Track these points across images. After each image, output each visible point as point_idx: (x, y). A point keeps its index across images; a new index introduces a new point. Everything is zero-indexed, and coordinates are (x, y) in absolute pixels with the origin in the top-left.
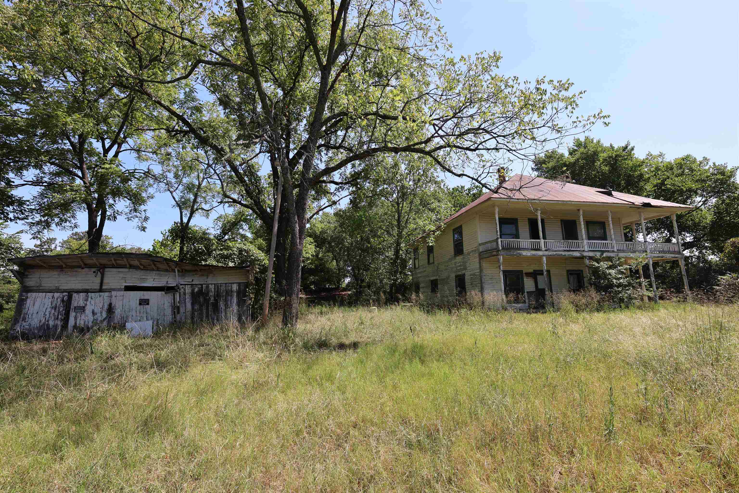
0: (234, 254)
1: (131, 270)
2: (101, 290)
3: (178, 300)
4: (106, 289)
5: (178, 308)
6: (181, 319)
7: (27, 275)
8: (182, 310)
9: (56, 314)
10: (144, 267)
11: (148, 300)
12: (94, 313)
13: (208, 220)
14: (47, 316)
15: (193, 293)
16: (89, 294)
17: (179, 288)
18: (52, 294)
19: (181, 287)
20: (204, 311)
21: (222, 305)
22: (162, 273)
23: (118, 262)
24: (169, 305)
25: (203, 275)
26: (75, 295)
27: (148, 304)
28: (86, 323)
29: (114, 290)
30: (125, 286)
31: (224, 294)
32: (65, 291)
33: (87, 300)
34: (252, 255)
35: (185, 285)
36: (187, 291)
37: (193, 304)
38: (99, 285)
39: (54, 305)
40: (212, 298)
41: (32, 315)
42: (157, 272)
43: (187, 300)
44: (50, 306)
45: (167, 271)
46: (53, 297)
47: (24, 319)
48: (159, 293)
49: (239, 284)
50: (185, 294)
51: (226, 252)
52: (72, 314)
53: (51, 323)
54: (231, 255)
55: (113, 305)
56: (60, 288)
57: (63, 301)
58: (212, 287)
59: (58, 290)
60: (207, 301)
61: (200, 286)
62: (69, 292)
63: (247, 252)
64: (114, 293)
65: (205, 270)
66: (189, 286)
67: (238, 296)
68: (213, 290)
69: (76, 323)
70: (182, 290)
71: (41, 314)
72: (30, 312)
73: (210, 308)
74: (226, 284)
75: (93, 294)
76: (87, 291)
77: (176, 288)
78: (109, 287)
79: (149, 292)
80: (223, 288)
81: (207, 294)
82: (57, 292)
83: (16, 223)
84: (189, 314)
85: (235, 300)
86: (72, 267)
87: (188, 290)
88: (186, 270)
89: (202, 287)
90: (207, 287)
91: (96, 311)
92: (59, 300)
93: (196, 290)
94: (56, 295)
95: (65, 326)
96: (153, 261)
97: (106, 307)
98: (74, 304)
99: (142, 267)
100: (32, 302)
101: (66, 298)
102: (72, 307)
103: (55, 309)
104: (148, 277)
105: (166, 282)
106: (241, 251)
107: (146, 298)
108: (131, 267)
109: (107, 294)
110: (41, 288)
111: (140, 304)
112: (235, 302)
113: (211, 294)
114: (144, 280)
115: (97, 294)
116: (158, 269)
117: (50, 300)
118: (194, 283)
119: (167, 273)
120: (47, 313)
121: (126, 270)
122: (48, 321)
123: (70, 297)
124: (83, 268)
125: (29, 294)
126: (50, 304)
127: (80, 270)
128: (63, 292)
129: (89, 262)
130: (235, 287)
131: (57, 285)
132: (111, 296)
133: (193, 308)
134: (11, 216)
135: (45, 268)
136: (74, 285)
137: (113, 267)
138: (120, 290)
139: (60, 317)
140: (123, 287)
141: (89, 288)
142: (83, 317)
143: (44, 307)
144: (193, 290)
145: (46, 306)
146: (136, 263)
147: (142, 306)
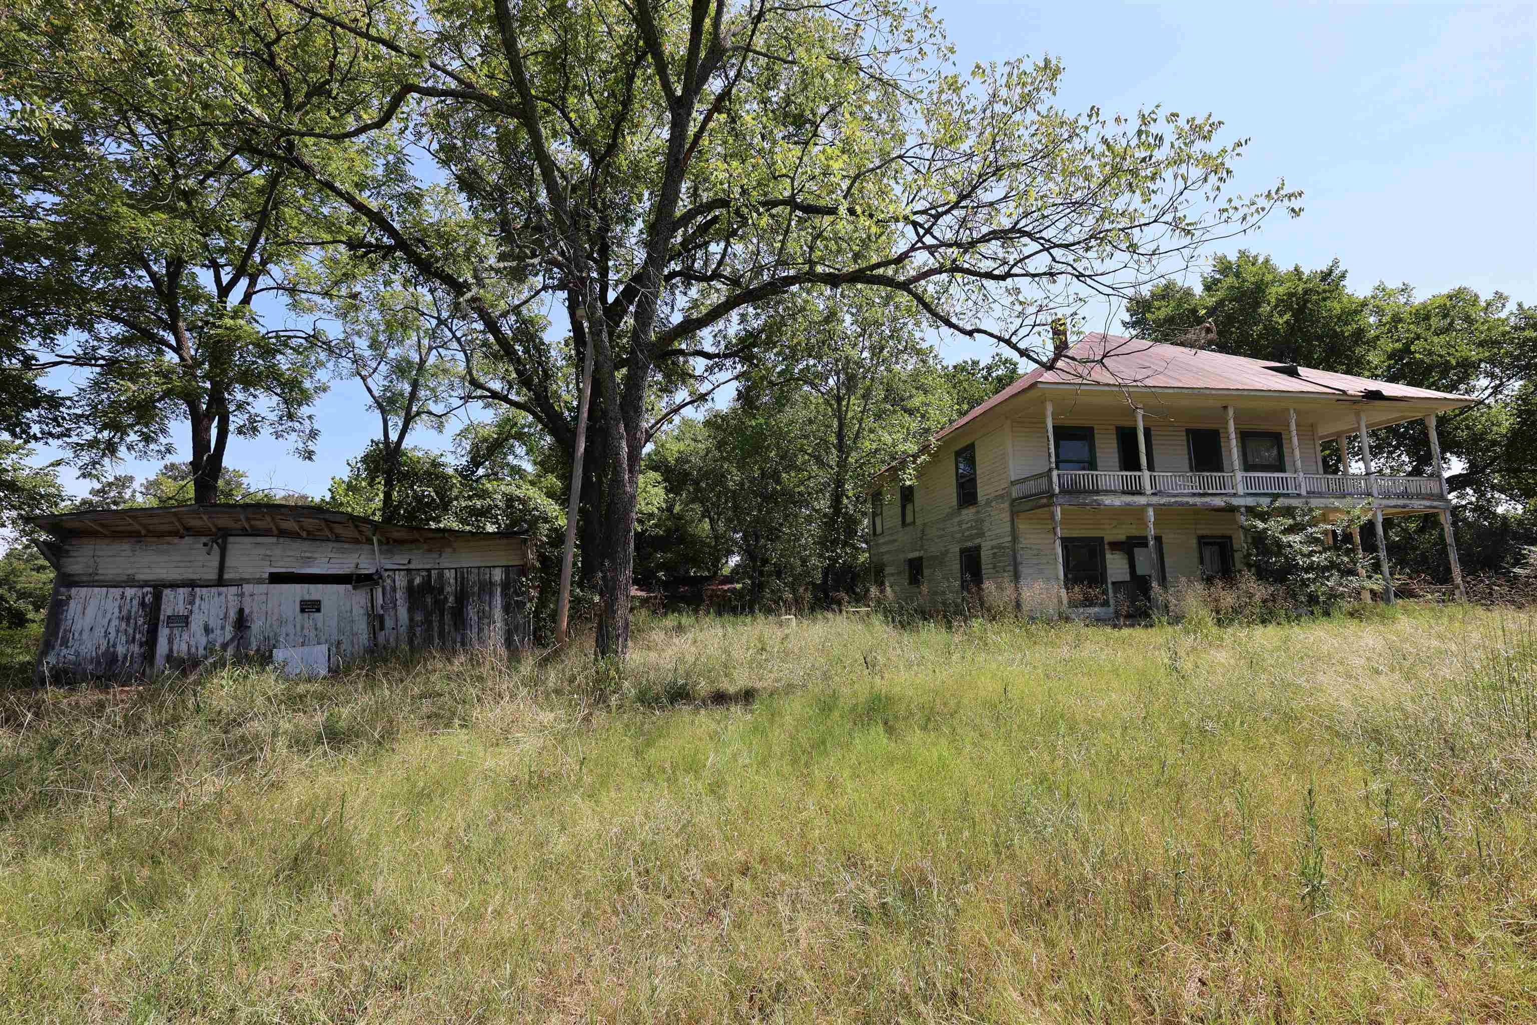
0: (496, 506)
1: (281, 540)
2: (220, 582)
3: (380, 601)
4: (231, 580)
5: (381, 618)
6: (388, 641)
7: (68, 551)
8: (389, 623)
9: (131, 631)
10: (309, 533)
11: (318, 602)
12: (207, 630)
13: (441, 436)
14: (112, 636)
15: (410, 590)
16: (197, 590)
17: (381, 577)
18: (121, 590)
19: (386, 574)
20: (436, 625)
21: (472, 613)
22: (346, 546)
23: (253, 522)
24: (362, 611)
25: (430, 551)
26: (167, 592)
27: (318, 610)
28: (193, 650)
29: (248, 581)
30: (271, 574)
31: (476, 589)
32: (146, 584)
33: (192, 603)
34: (536, 509)
35: (395, 570)
36: (397, 583)
37: (410, 610)
38: (217, 571)
39: (124, 613)
40: (451, 599)
41: (81, 633)
42: (335, 545)
43: (398, 603)
44: (117, 614)
45: (356, 541)
46: (123, 596)
47: (65, 643)
48: (341, 588)
49: (507, 568)
50: (394, 589)
51: (479, 503)
52: (163, 633)
53: (121, 650)
54: (490, 508)
55: (247, 611)
56: (138, 577)
57: (143, 604)
58: (449, 575)
59: (131, 582)
60: (440, 604)
61: (424, 573)
62: (155, 587)
63: (524, 501)
64: (247, 588)
65: (434, 538)
66: (402, 573)
67: (504, 595)
68: (452, 581)
69: (171, 650)
70: (389, 581)
71: (99, 632)
72: (77, 627)
73: (447, 618)
74: (479, 568)
75: (204, 590)
76: (192, 584)
77: (376, 577)
78: (237, 576)
79: (320, 586)
80: (473, 577)
81: (441, 590)
82: (131, 587)
83: (47, 443)
84: (403, 630)
85: (498, 601)
86: (161, 535)
87: (401, 581)
88: (395, 541)
89: (429, 576)
90: (441, 576)
91: (212, 624)
92: (135, 602)
93: (418, 581)
94: (130, 592)
95: (149, 656)
96: (326, 521)
97: (233, 615)
98: (167, 610)
99: (304, 534)
100: (80, 607)
101: (148, 599)
102: (162, 617)
103: (128, 619)
104: (316, 555)
105: (353, 565)
106: (510, 500)
107: (313, 597)
108: (283, 533)
109: (233, 590)
110: (96, 578)
111: (303, 611)
112: (499, 606)
113: (448, 589)
114: (308, 560)
115: (214, 590)
116: (338, 539)
117: (117, 604)
118: (411, 566)
119: (358, 546)
120: (112, 630)
121: (273, 540)
122: (114, 646)
123: (158, 597)
124: (182, 537)
125: (74, 591)
126: (117, 610)
127: (176, 540)
128: (142, 587)
129: (195, 523)
130: (498, 575)
131: (130, 572)
132: (242, 595)
133: (411, 620)
134: (35, 429)
135: (106, 536)
136: (165, 571)
137: (245, 533)
138: (260, 581)
139: (137, 636)
140: (267, 576)
141: (194, 577)
142: (185, 636)
143: (104, 617)
144: (410, 582)
145: (109, 616)
146: (290, 525)
147: (306, 615)
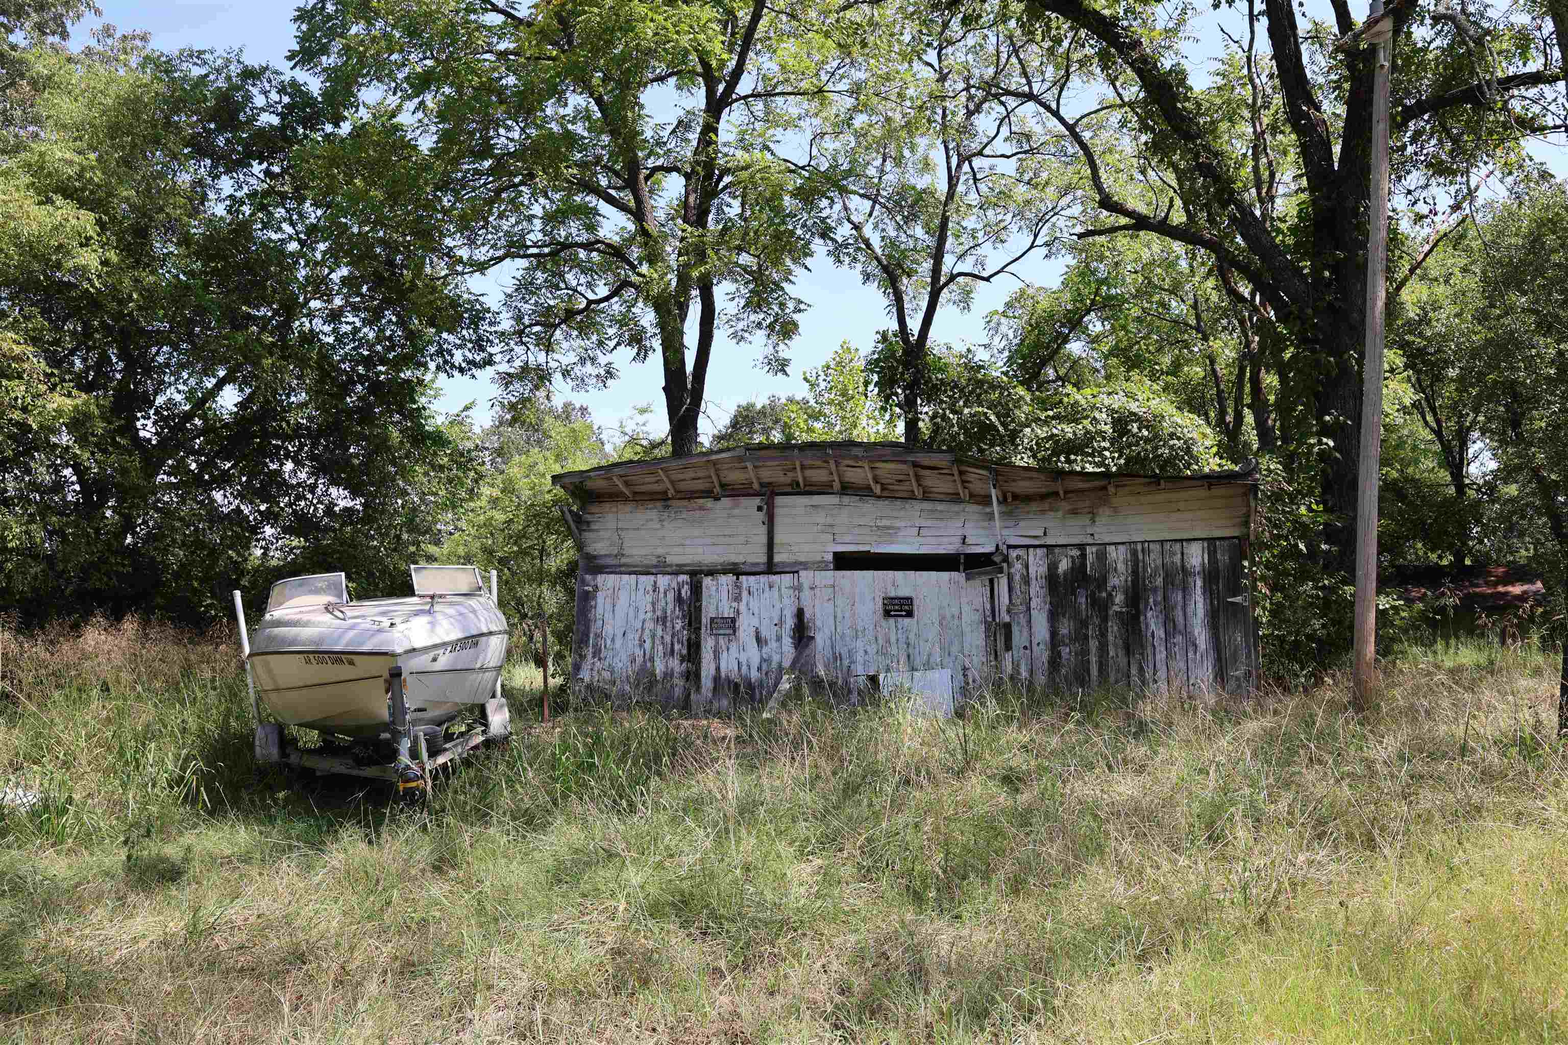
0: (1100, 433)
1: (846, 499)
2: (771, 568)
3: (1005, 600)
4: (783, 564)
5: (1008, 627)
6: (1016, 666)
7: (588, 523)
8: (1019, 638)
9: (668, 639)
10: (883, 489)
11: (909, 600)
12: (760, 640)
14: (648, 645)
15: (1052, 578)
16: (743, 578)
17: (1006, 559)
18: (652, 578)
19: (1013, 554)
20: (1093, 644)
21: (1153, 624)
22: (940, 507)
23: (808, 473)
24: (977, 617)
25: (1074, 512)
26: (707, 581)
27: (910, 614)
28: (744, 669)
29: (805, 566)
30: (836, 554)
31: (1159, 581)
32: (677, 571)
33: (738, 599)
34: (1172, 436)
35: (1027, 547)
36: (1032, 570)
37: (1053, 617)
38: (765, 549)
39: (659, 613)
40: (1119, 598)
41: (613, 640)
42: (927, 505)
43: (1033, 604)
44: (649, 615)
45: (955, 498)
46: (655, 588)
47: (597, 653)
48: (945, 576)
49: (1211, 541)
50: (1026, 580)
51: (1069, 430)
52: (708, 644)
53: (659, 667)
54: (1089, 438)
55: (807, 615)
56: (669, 560)
57: (679, 599)
58: (1118, 556)
59: (659, 568)
60: (1101, 606)
61: (1075, 553)
62: (693, 574)
63: (1151, 423)
64: (806, 576)
65: (1082, 491)
66: (1040, 552)
67: (1208, 590)
68: (1121, 567)
69: (718, 669)
70: (1018, 566)
71: (633, 637)
72: (608, 630)
73: (1113, 628)
74: (1162, 542)
75: (752, 578)
76: (737, 571)
77: (997, 559)
78: (793, 558)
79: (911, 574)
80: (1154, 560)
81: (1102, 582)
82: (664, 574)
83: (473, 376)
84: (1042, 654)
85: (1198, 605)
86: (691, 496)
87: (1037, 565)
88: (1015, 497)
89: (1083, 556)
90: (1102, 556)
91: (764, 633)
92: (671, 596)
93: (1064, 565)
94: (663, 581)
95: (693, 676)
96: (915, 465)
97: (790, 622)
98: (709, 610)
99: (877, 489)
100: (609, 600)
101: (685, 592)
102: (704, 620)
103: (664, 624)
104: (898, 524)
105: (958, 540)
106: (1121, 422)
107: (903, 592)
108: (846, 489)
109: (787, 579)
110: (623, 560)
111: (887, 614)
112: (1201, 612)
113: (1114, 581)
114: (889, 532)
115: (763, 579)
116: (927, 496)
117: (649, 598)
118: (1050, 541)
119: (956, 508)
120: (647, 636)
121: (833, 500)
122: (652, 659)
123: (696, 590)
124: (717, 499)
125: (600, 578)
126: (649, 607)
127: (709, 503)
128: (676, 574)
129: (735, 477)
130: (1196, 557)
131: (660, 551)
132: (798, 588)
133: (1054, 634)
134: (458, 357)
135: (626, 500)
136: (700, 550)
137: (796, 489)
138: (821, 566)
139: (677, 647)
140: (830, 557)
141: (739, 559)
142: (733, 647)
143: (636, 617)
144: (1052, 567)
145: (642, 616)
146: (859, 475)
147: (892, 621)
